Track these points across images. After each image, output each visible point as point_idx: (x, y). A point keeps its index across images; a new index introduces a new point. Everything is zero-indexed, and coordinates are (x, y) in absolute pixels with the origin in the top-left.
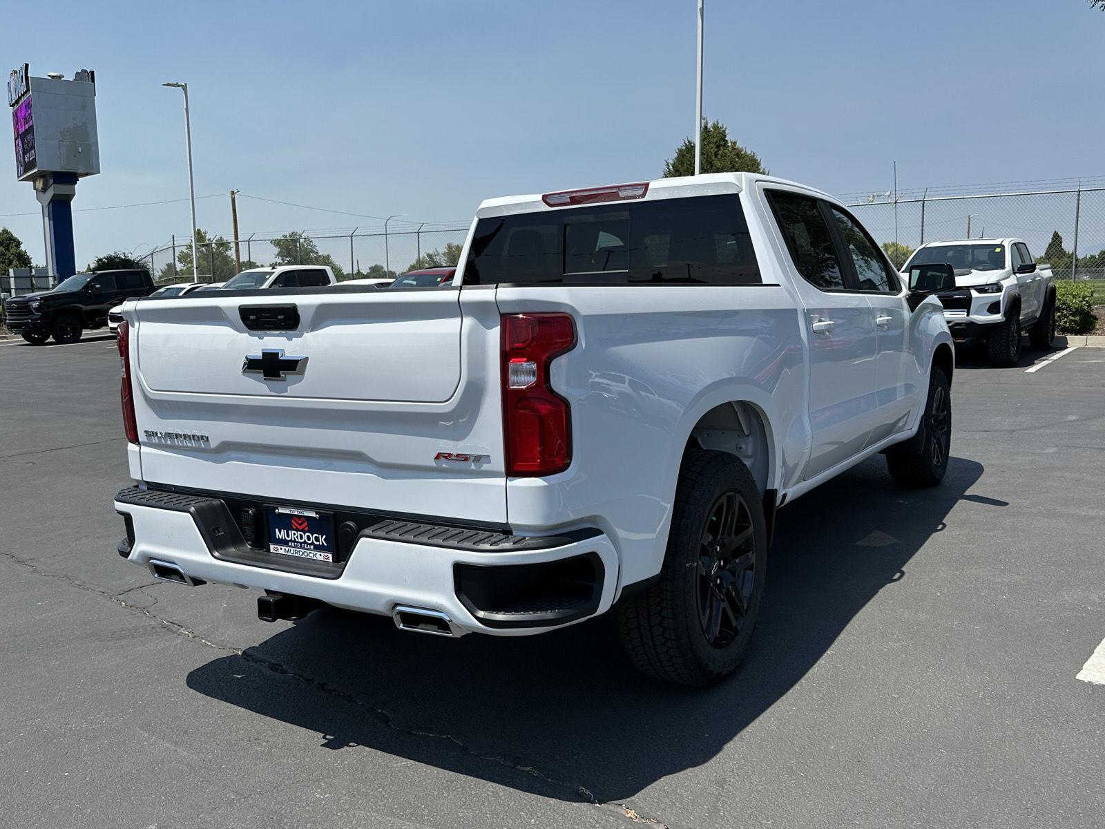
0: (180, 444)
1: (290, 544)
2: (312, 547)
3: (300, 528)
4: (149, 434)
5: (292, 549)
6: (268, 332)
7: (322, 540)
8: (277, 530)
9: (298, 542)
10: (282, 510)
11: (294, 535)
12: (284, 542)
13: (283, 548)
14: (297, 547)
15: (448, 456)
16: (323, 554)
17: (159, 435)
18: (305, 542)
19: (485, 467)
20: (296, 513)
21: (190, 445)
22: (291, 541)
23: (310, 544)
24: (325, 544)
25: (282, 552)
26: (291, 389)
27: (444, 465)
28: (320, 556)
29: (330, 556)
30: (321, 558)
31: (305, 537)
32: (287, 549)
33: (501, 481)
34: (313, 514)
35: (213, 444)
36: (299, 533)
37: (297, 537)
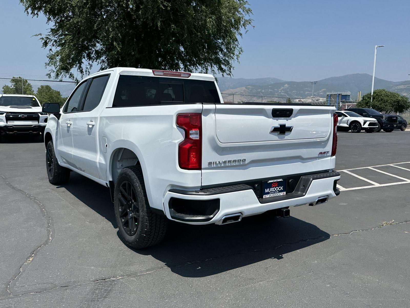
0: (229, 165)
1: (270, 193)
2: (278, 192)
3: (275, 186)
4: (210, 163)
5: (272, 194)
6: (280, 118)
7: (282, 188)
8: (266, 189)
9: (273, 192)
10: (270, 182)
11: (272, 189)
12: (268, 193)
13: (268, 195)
14: (273, 193)
15: (321, 153)
16: (282, 193)
17: (217, 163)
18: (276, 191)
19: (328, 155)
20: (275, 181)
21: (235, 164)
22: (271, 192)
23: (277, 191)
24: (282, 189)
25: (268, 196)
26: (286, 137)
27: (320, 156)
28: (281, 194)
29: (285, 192)
30: (282, 194)
31: (276, 189)
32: (270, 195)
33: (329, 158)
34: (281, 180)
35: (246, 162)
36: (274, 188)
37: (273, 190)
